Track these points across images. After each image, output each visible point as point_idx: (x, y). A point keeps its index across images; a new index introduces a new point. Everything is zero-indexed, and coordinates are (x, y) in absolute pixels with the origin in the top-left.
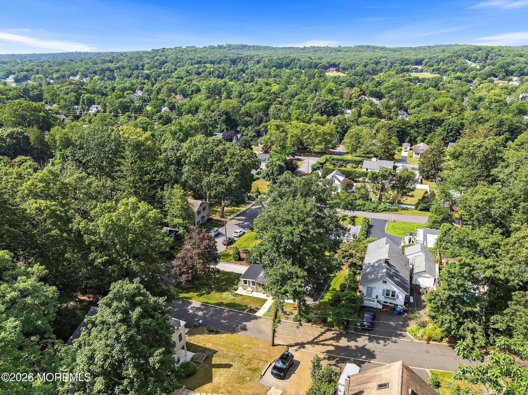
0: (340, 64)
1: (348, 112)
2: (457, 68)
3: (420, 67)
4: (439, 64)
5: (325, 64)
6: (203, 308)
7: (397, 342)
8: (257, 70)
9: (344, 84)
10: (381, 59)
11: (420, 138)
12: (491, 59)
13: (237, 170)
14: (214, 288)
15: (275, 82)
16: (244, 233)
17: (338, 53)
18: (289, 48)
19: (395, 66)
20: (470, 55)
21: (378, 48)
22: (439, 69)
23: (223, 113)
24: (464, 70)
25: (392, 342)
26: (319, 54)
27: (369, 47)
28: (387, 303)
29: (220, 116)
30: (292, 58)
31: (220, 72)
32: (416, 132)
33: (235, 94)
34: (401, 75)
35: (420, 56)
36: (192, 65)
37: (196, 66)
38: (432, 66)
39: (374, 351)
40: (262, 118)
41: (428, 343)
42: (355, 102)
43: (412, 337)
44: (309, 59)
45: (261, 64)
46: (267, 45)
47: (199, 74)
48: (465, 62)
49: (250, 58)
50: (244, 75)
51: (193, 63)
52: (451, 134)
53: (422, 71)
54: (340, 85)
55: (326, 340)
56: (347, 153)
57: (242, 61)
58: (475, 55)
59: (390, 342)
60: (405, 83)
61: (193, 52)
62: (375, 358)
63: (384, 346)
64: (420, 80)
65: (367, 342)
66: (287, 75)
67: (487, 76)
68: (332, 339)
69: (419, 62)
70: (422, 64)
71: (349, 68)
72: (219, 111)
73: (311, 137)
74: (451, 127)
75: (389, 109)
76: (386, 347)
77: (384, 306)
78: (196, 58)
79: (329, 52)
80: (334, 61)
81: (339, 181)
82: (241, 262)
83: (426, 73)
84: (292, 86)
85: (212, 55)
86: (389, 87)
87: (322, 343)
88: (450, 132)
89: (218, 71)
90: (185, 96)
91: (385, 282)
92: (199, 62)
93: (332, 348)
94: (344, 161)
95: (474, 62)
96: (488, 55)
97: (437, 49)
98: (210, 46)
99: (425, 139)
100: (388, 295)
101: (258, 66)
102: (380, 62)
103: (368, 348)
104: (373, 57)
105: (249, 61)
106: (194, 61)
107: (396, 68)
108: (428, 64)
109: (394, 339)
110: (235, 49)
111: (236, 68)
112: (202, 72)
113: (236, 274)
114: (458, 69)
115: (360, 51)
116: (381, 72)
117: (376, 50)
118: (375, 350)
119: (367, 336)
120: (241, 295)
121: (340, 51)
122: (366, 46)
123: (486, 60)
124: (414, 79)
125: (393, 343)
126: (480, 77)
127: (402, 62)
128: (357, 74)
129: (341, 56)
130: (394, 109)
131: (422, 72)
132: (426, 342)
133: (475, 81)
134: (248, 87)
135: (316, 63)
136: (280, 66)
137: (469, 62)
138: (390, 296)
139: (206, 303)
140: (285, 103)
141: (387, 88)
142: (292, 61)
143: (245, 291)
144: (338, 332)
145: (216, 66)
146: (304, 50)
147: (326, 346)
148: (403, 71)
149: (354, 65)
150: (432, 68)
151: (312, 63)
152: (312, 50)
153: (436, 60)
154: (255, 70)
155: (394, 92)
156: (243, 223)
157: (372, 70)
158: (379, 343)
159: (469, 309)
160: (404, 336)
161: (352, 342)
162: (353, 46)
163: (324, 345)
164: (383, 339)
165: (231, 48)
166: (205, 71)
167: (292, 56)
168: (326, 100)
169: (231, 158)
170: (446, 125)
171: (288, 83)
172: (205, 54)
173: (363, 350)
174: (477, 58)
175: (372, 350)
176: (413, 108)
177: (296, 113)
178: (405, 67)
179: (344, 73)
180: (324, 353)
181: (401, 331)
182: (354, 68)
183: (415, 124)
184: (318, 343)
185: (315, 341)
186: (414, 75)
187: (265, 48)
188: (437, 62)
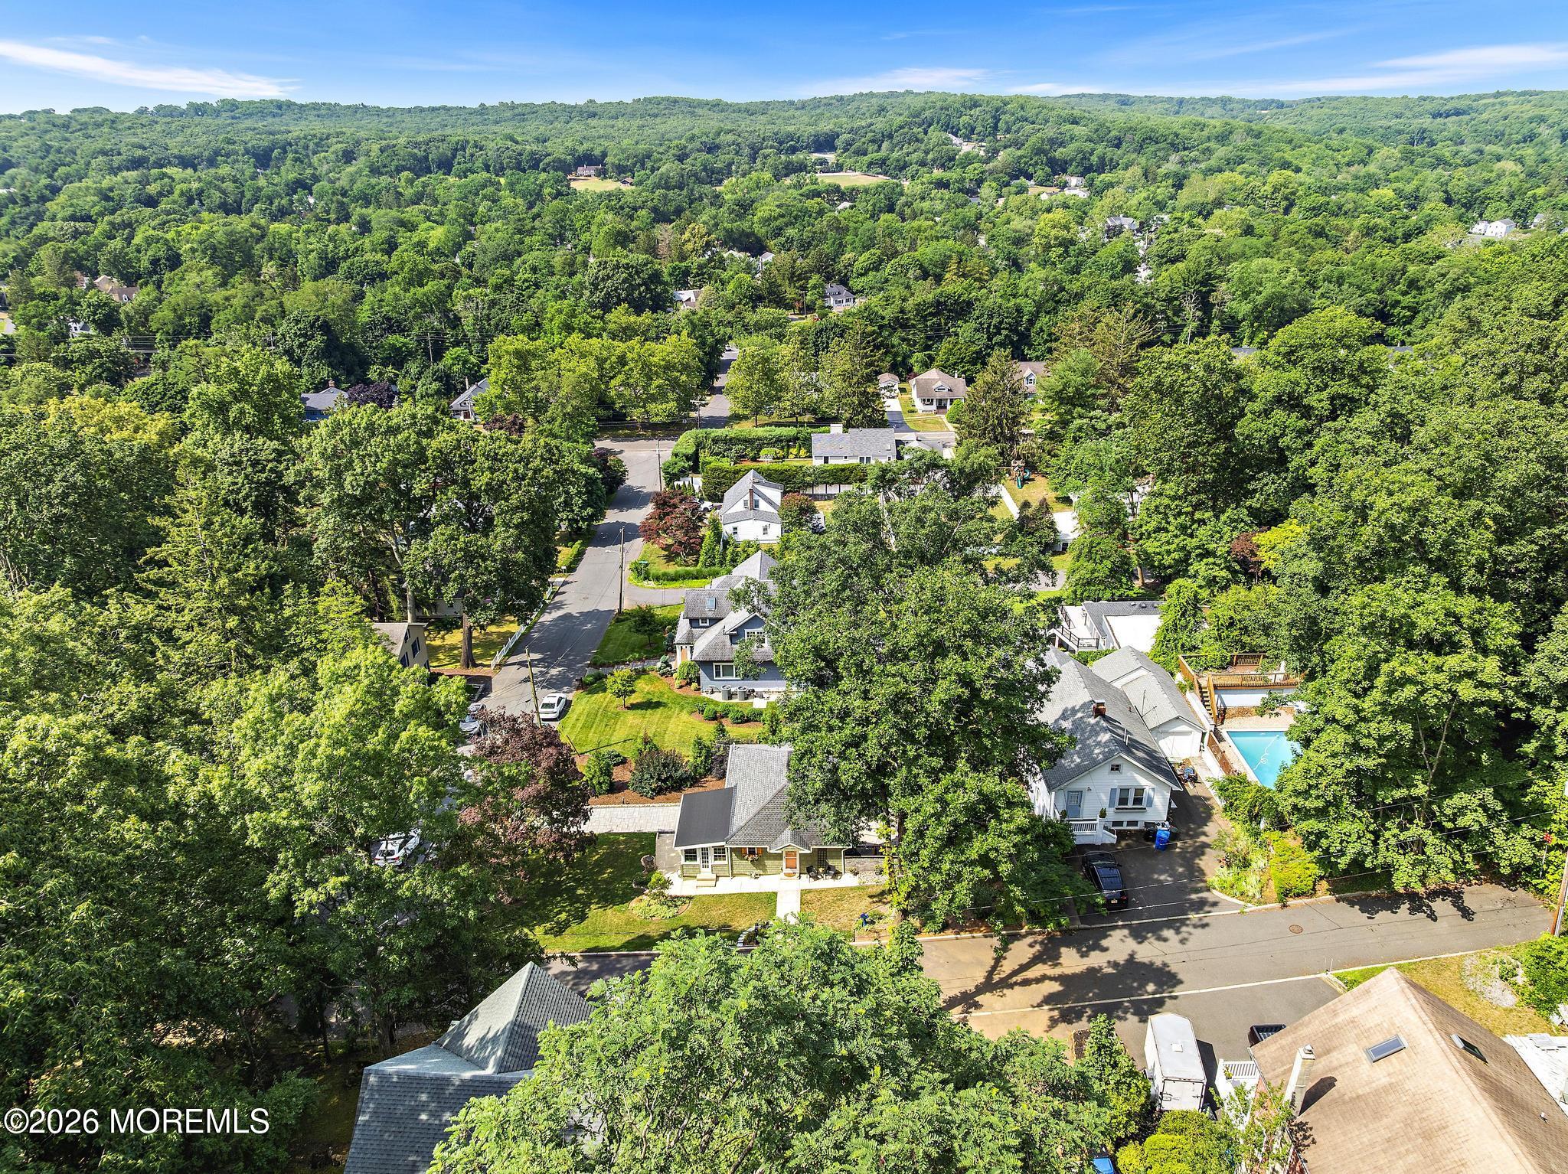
0: (604, 154)
1: (684, 298)
2: (930, 156)
3: (831, 157)
4: (880, 147)
5: (563, 157)
6: (595, 967)
7: (1207, 925)
8: (353, 181)
9: (643, 213)
10: (722, 137)
11: (918, 356)
12: (1008, 131)
13: (522, 507)
14: (589, 897)
15: (428, 218)
16: (568, 704)
17: (593, 122)
18: (434, 109)
19: (765, 157)
20: (954, 121)
21: (701, 104)
22: (883, 162)
23: (312, 326)
24: (948, 160)
25: (1195, 926)
26: (534, 128)
27: (675, 101)
28: (1120, 823)
29: (305, 336)
30: (454, 139)
31: (224, 192)
32: (903, 340)
33: (307, 262)
34: (788, 181)
35: (825, 127)
36: (114, 171)
37: (132, 175)
38: (865, 154)
39: (1165, 965)
40: (438, 332)
41: (1285, 906)
42: (700, 267)
43: (1235, 900)
44: (509, 143)
45: (361, 162)
46: (358, 102)
47: (151, 202)
48: (947, 139)
49: (317, 145)
50: (311, 200)
51: (115, 164)
52: (997, 339)
53: (839, 168)
54: (631, 218)
55: (1024, 968)
56: (737, 418)
57: (290, 156)
58: (965, 119)
59: (1190, 929)
60: (810, 203)
61: (106, 130)
62: (1181, 982)
63: (1183, 941)
64: (843, 194)
65: (1131, 944)
66: (455, 193)
67: (1008, 174)
68: (1035, 960)
69: (826, 143)
70: (833, 149)
71: (634, 165)
72: (297, 322)
73: (631, 381)
74: (995, 321)
75: (799, 280)
76: (1189, 945)
77: (1122, 835)
78: (123, 149)
79: (562, 119)
80: (586, 146)
81: (771, 503)
82: (621, 796)
83: (850, 173)
84: (490, 227)
85: (180, 139)
86: (776, 219)
87: (1019, 978)
88: (995, 335)
89: (219, 189)
90: (131, 279)
91: (1116, 768)
92: (136, 164)
93: (1055, 987)
94: (747, 441)
95: (968, 139)
96: (997, 120)
97: (864, 106)
98: (160, 109)
99: (932, 359)
100: (1123, 801)
101: (351, 169)
102: (718, 147)
103: (1146, 960)
104: (696, 131)
105: (315, 153)
106: (117, 161)
107: (770, 161)
108: (853, 148)
109: (1194, 916)
110: (251, 115)
111: (277, 180)
112: (161, 194)
113: (630, 836)
114: (934, 160)
115: (656, 116)
116: (729, 174)
117: (699, 111)
118: (1167, 960)
119: (1123, 927)
120: (690, 898)
121: (594, 115)
122: (668, 99)
123: (994, 135)
124: (827, 192)
125: (1200, 930)
126: (994, 180)
127: (781, 143)
128: (666, 182)
129: (602, 132)
130: (815, 279)
131: (841, 170)
132: (1278, 905)
133: (985, 191)
134: (347, 238)
135: (533, 153)
136: (421, 166)
137: (956, 140)
138: (1130, 805)
139: (595, 949)
140: (492, 281)
141: (769, 220)
142: (456, 150)
143: (691, 883)
144: (1040, 938)
145: (207, 174)
146: (482, 114)
147: (1034, 986)
148: (790, 169)
149: (649, 157)
150: (866, 159)
151: (520, 154)
152: (509, 114)
153: (870, 135)
154: (343, 182)
155: (791, 232)
156: (543, 674)
157: (705, 169)
158: (1165, 940)
159: (1399, 793)
160: (1215, 904)
161: (1092, 953)
162: (630, 101)
163: (1026, 983)
164: (1169, 925)
165: (237, 113)
166: (171, 192)
167: (456, 134)
168: (627, 267)
169: (492, 470)
170: (982, 315)
171: (470, 218)
172: (152, 136)
173: (1134, 971)
174: (973, 130)
175: (1158, 963)
176: (862, 275)
177: (560, 311)
178: (794, 158)
179: (624, 182)
180: (1039, 1005)
181: (1200, 891)
182: (649, 164)
183: (897, 318)
184: (1006, 983)
185: (996, 978)
186: (826, 179)
187: (355, 110)
188: (873, 141)
